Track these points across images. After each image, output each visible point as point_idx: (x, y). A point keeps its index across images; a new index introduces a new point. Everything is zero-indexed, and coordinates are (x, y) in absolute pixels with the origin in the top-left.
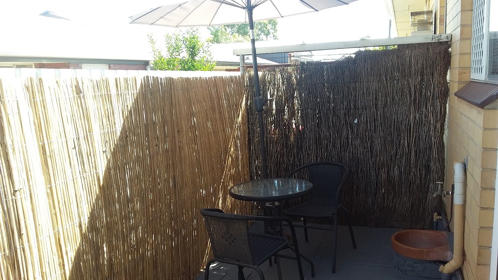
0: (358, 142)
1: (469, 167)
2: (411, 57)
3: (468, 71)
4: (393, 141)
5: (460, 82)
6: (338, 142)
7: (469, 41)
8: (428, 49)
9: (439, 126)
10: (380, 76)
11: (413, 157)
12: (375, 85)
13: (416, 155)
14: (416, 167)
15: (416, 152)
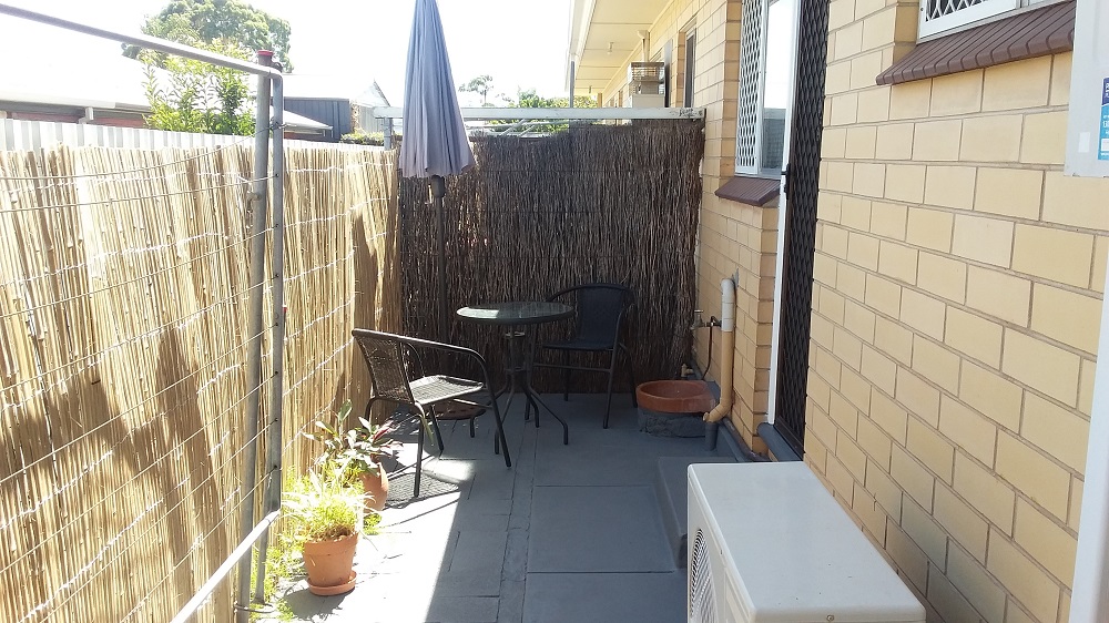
0: (576, 263)
1: (740, 284)
2: (651, 138)
3: (732, 162)
4: (625, 261)
5: (722, 177)
6: (545, 263)
7: (733, 122)
8: (674, 128)
9: (688, 239)
10: (608, 163)
11: (653, 286)
12: (600, 178)
13: (657, 283)
14: (657, 300)
15: (657, 278)
